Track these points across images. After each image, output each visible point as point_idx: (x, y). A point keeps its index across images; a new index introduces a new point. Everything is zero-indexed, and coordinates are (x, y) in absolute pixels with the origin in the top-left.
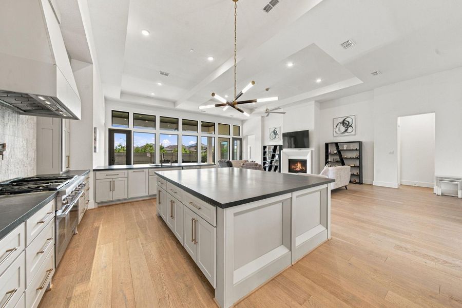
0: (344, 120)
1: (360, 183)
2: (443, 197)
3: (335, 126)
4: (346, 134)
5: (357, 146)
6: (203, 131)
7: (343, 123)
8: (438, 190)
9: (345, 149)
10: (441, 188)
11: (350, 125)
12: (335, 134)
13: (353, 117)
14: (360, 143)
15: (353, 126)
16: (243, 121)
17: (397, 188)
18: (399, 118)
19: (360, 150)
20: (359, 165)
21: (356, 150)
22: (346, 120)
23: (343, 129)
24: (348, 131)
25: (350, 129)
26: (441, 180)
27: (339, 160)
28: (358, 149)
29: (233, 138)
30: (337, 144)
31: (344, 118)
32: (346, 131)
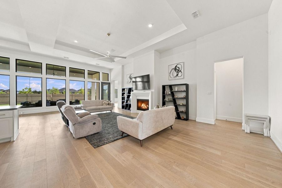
0: (176, 67)
1: (187, 119)
2: (252, 134)
3: (170, 71)
4: (177, 78)
5: (184, 88)
6: (89, 78)
7: (175, 69)
8: (246, 128)
9: (176, 90)
10: (249, 126)
11: (180, 70)
12: (170, 79)
13: (182, 64)
14: (187, 86)
15: (182, 71)
16: (111, 70)
17: (214, 124)
18: (215, 63)
19: (187, 91)
20: (185, 104)
21: (184, 91)
22: (177, 66)
23: (175, 74)
24: (179, 75)
25: (180, 74)
26: (250, 118)
27: (172, 100)
28: (185, 90)
29: (102, 83)
30: (171, 87)
31: (175, 65)
32: (177, 75)
